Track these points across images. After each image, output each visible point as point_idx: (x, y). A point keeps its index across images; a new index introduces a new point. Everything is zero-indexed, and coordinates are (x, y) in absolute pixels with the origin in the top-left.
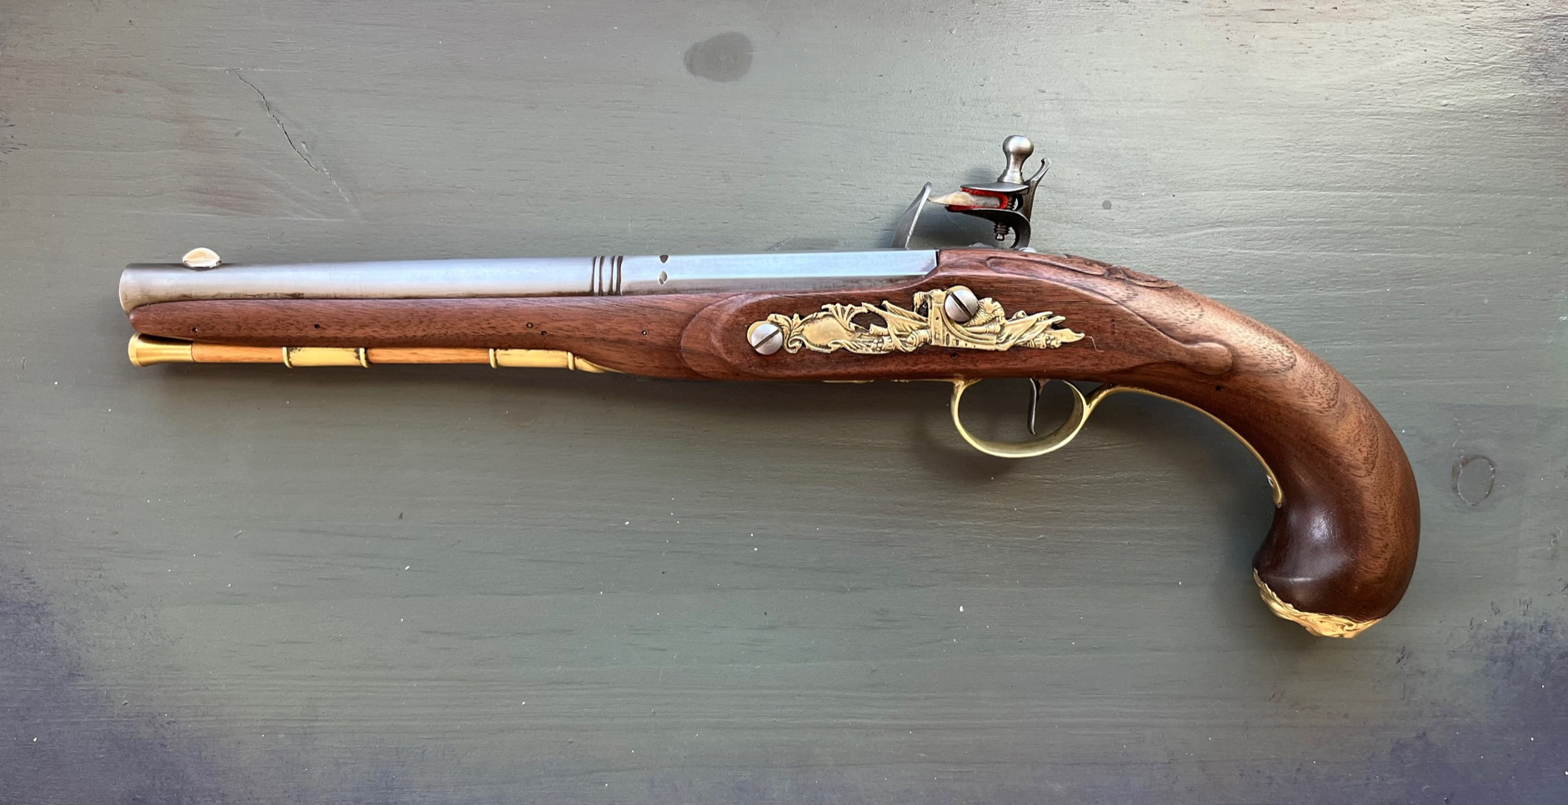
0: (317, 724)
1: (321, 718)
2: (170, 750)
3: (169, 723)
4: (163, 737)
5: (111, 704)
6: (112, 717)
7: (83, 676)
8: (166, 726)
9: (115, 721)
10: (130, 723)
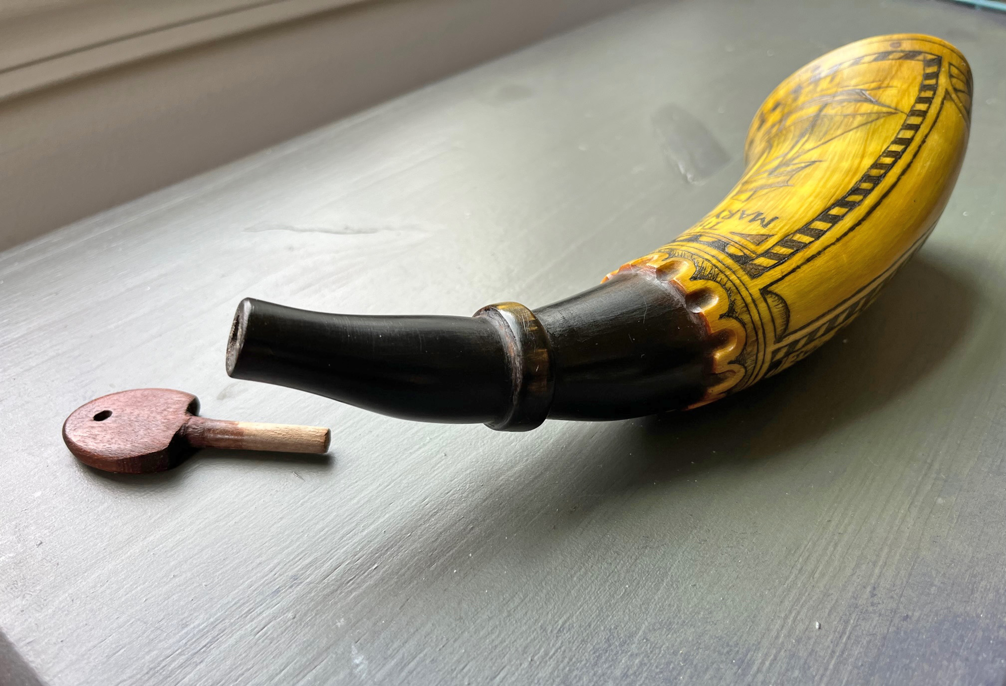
2: (917, 614)
3: (873, 595)
4: (895, 611)
5: (812, 642)
6: (833, 652)
7: (748, 650)
8: (876, 600)
9: (843, 652)
10: (853, 637)
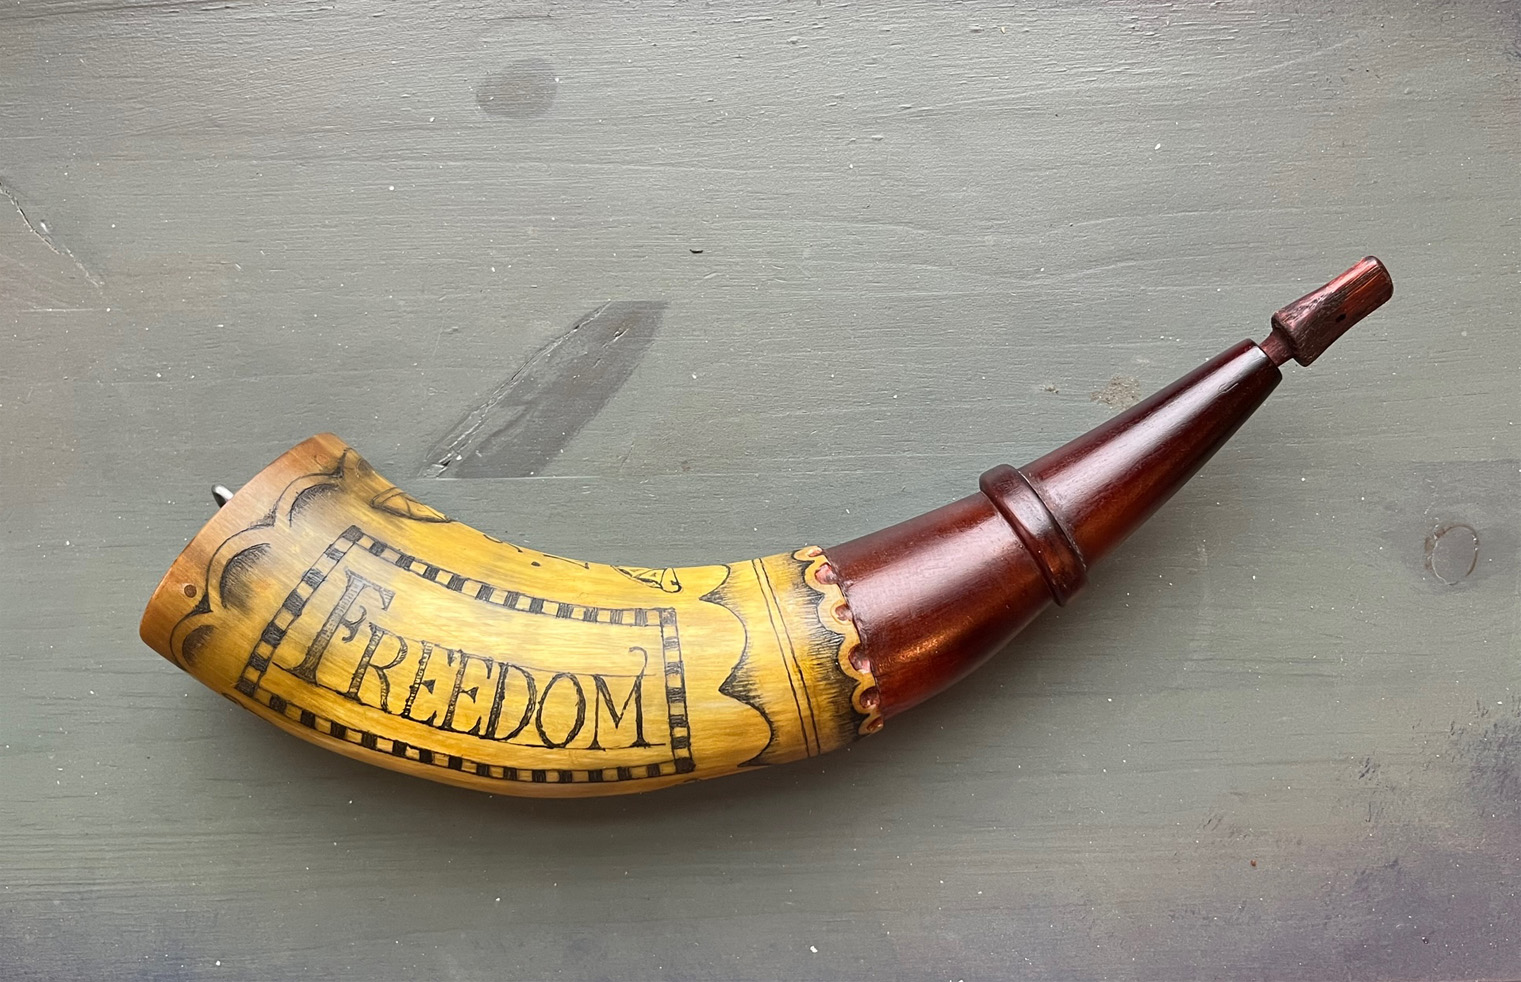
0: (96, 888)
1: (98, 881)
